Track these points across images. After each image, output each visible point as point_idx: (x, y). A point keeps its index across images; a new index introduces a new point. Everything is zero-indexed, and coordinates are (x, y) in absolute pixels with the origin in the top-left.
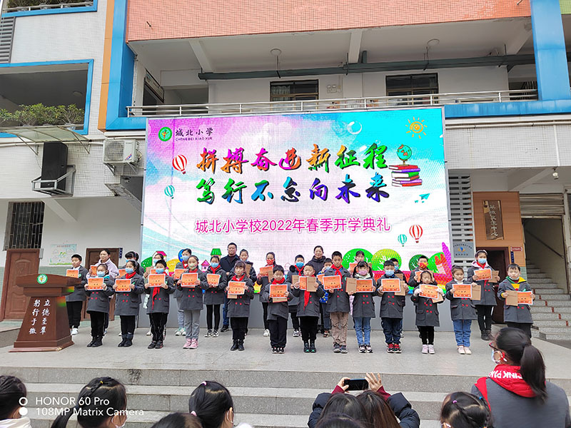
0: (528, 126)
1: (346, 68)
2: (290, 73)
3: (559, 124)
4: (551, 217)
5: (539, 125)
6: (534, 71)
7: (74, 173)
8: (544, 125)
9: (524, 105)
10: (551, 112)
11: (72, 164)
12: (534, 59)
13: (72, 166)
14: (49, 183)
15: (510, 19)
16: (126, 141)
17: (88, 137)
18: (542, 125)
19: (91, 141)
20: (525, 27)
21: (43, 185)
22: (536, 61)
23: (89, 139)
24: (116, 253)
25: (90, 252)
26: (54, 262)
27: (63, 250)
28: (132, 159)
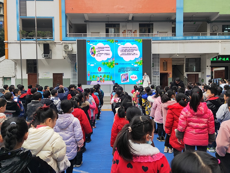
0: (172, 43)
1: (128, 21)
8: (176, 43)
13: (51, 50)
14: (46, 55)
16: (69, 44)
23: (55, 42)
24: (62, 75)
25: (54, 75)
26: (43, 77)
27: (45, 74)
28: (71, 50)
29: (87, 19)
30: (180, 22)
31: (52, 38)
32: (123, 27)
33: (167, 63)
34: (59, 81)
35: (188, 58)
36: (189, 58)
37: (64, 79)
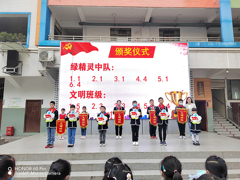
0: (218, 52)
1: (144, 24)
2: (120, 25)
3: (230, 52)
4: (220, 88)
5: (222, 52)
6: (220, 30)
7: (22, 65)
8: (224, 52)
9: (217, 43)
10: (227, 47)
11: (21, 60)
12: (220, 25)
13: (21, 62)
14: (10, 69)
15: (211, 8)
16: (49, 51)
17: (29, 49)
18: (223, 52)
19: (30, 50)
20: (216, 12)
21: (7, 70)
22: (221, 26)
24: (40, 102)
25: (28, 101)
26: (10, 106)
27: (14, 100)
28: (52, 60)
29: (83, 20)
30: (227, 21)
31: (26, 44)
32: (136, 33)
34: (35, 111)
35: (230, 80)
36: (232, 80)
37: (43, 109)
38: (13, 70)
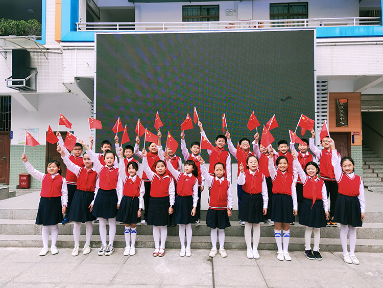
0: (373, 44)
5: (381, 44)
7: (36, 74)
9: (371, 29)
11: (34, 67)
14: (18, 81)
17: (46, 46)
19: (48, 49)
21: (14, 83)
23: (47, 48)
26: (22, 141)
31: (40, 39)
32: (228, 13)
33: (346, 107)
38: (22, 83)
